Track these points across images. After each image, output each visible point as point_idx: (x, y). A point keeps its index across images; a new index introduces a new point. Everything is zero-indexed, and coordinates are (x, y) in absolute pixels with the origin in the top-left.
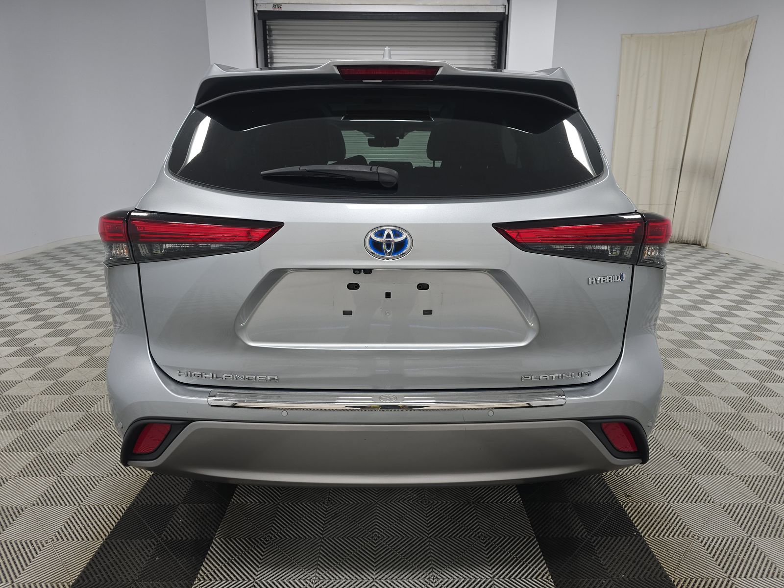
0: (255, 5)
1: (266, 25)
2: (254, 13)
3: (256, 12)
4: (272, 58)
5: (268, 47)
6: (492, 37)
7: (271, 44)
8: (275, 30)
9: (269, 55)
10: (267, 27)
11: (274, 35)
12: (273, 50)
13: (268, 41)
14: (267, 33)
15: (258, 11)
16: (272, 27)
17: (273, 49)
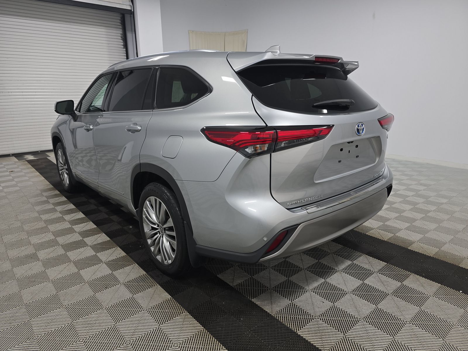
6: (120, 23)
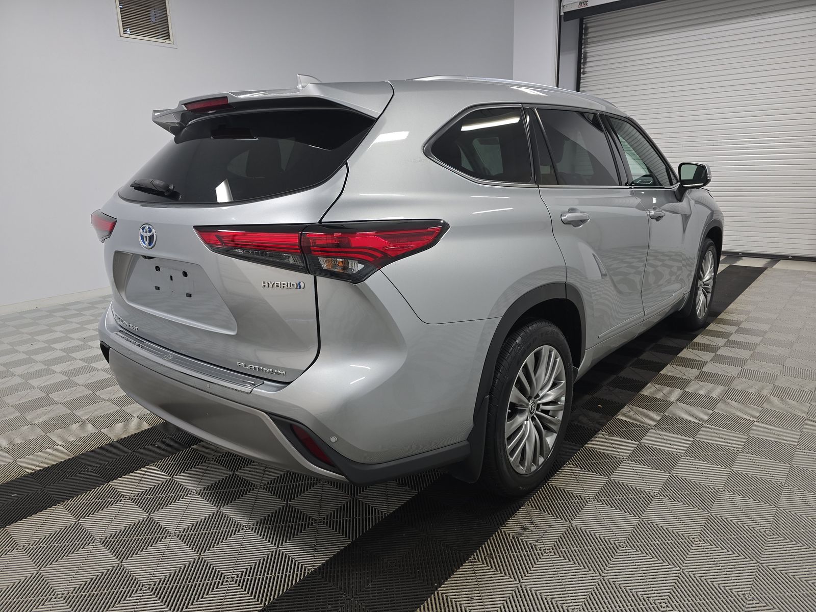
0: (562, 8)
1: (583, 24)
2: (560, 16)
3: (562, 14)
4: (585, 58)
5: (583, 47)
7: (586, 43)
8: (591, 27)
9: (582, 55)
10: (584, 26)
11: (591, 32)
12: (587, 49)
13: (583, 41)
14: (583, 32)
15: (564, 13)
16: (588, 25)
17: (587, 47)
